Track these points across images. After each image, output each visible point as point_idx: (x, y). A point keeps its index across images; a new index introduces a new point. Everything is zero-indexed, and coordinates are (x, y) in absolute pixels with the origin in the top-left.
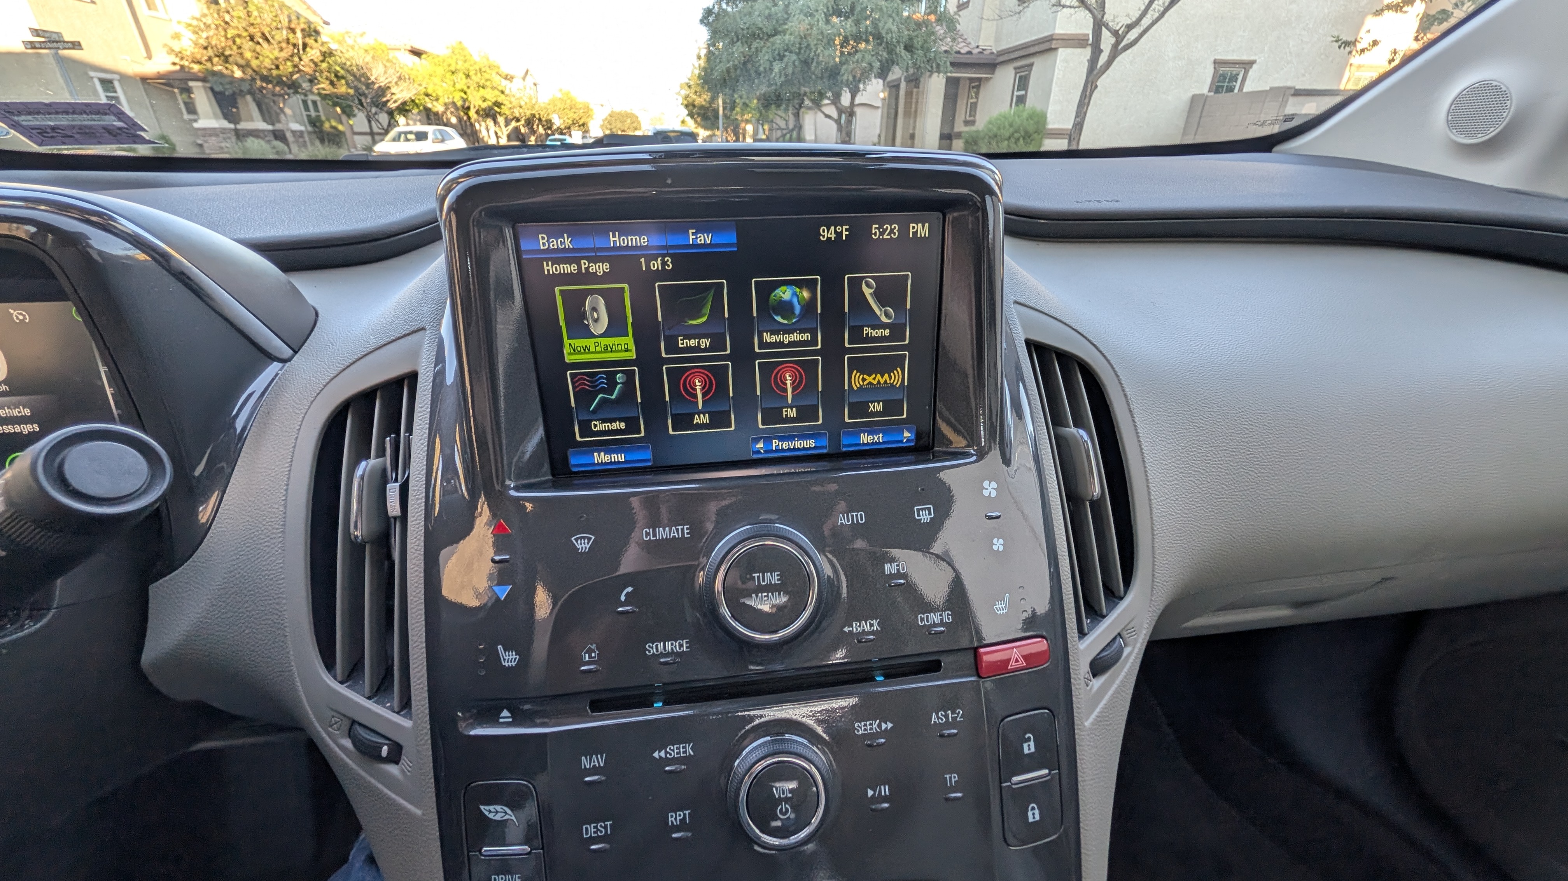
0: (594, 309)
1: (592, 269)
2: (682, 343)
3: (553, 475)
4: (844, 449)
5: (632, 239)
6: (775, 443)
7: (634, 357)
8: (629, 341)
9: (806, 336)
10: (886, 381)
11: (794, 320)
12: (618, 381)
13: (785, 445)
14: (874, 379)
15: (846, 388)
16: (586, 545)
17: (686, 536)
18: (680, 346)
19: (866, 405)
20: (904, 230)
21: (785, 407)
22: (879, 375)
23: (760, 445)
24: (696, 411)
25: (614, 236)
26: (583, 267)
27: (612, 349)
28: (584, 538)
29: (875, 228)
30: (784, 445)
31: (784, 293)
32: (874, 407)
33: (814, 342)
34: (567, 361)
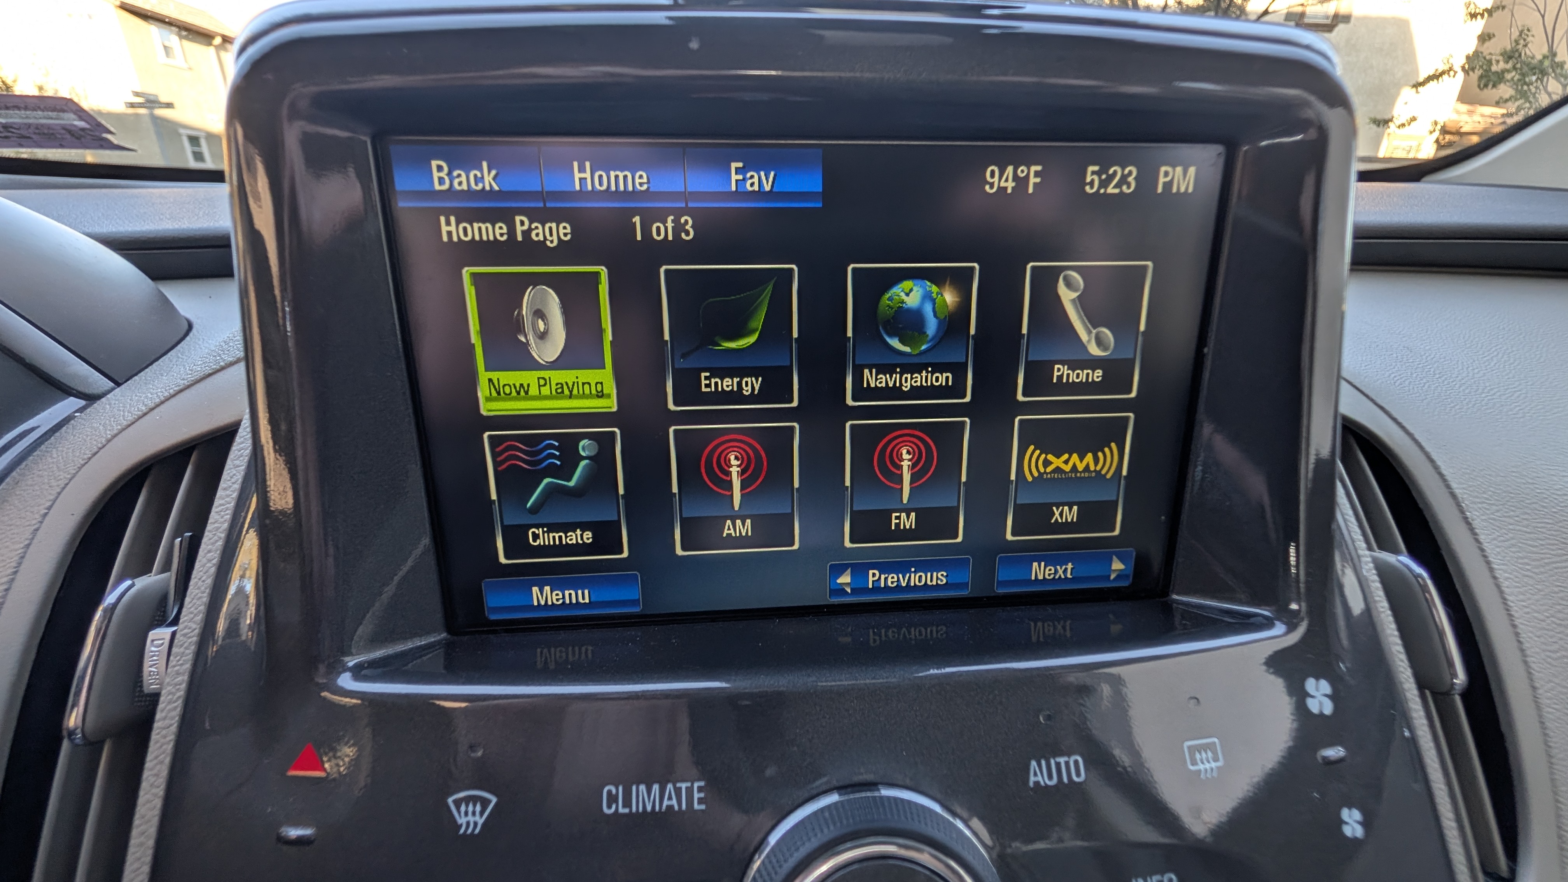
0: (539, 314)
1: (537, 235)
2: (708, 383)
3: (449, 629)
4: (1001, 591)
5: (617, 177)
6: (873, 576)
7: (615, 409)
8: (606, 377)
9: (943, 379)
10: (1088, 466)
11: (923, 347)
12: (583, 454)
13: (892, 580)
14: (1066, 462)
15: (1013, 477)
16: (477, 818)
17: (696, 806)
18: (704, 389)
19: (1046, 510)
20: (1147, 179)
21: (896, 511)
22: (1075, 456)
23: (845, 579)
24: (728, 513)
25: (582, 169)
26: (519, 229)
27: (571, 392)
28: (474, 799)
29: (1093, 173)
30: (890, 580)
31: (907, 295)
32: (1061, 515)
33: (957, 390)
34: (484, 412)
